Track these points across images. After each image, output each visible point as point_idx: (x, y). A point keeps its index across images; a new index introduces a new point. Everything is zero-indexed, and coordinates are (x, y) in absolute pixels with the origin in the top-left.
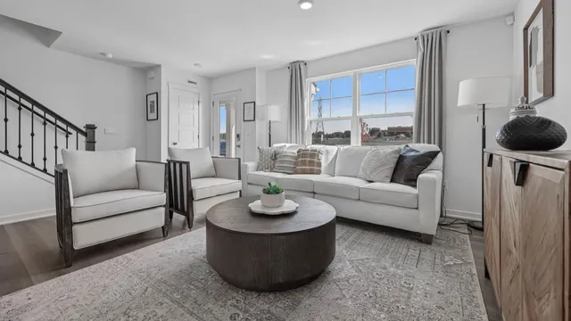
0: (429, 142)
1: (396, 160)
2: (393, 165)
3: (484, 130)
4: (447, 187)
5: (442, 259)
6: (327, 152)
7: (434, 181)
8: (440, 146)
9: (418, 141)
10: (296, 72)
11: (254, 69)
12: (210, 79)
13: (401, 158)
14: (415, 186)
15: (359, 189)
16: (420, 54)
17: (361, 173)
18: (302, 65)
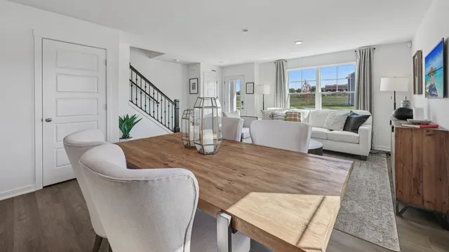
0: (364, 109)
1: (346, 119)
2: (344, 122)
3: (395, 104)
4: (375, 133)
5: (372, 166)
6: (303, 113)
7: (367, 131)
8: (371, 111)
9: (357, 108)
10: (280, 66)
11: (253, 63)
12: (222, 68)
13: (348, 119)
14: (357, 133)
15: (327, 134)
16: (358, 60)
17: (325, 125)
18: (284, 62)
